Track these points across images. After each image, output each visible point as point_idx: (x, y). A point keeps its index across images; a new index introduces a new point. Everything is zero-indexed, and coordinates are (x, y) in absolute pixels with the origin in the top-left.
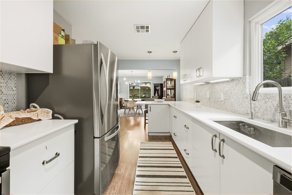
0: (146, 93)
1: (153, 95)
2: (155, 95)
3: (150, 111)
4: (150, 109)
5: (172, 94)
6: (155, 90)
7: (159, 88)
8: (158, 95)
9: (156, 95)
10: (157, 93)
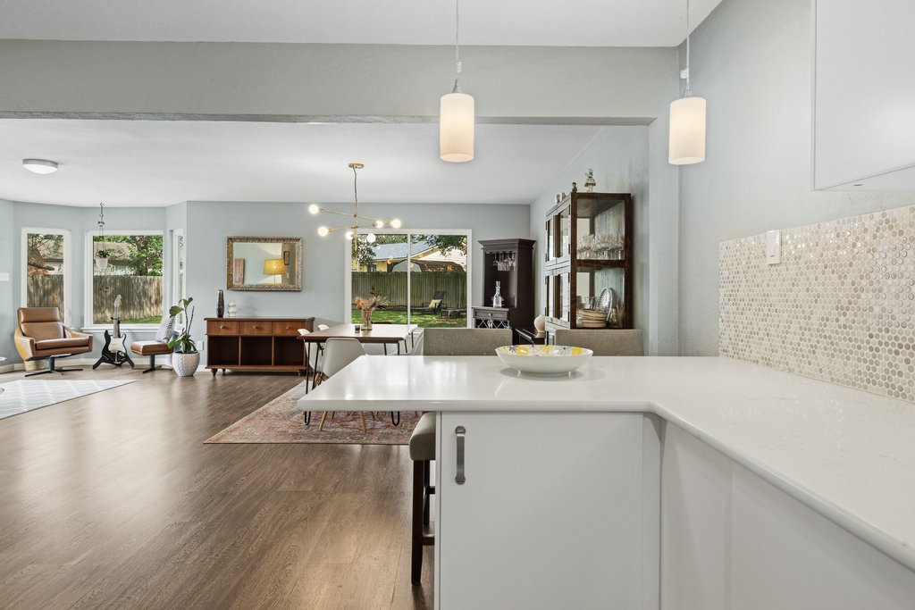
0: (444, 293)
1: (480, 304)
2: (488, 302)
3: (460, 479)
4: (460, 461)
5: (606, 301)
6: (493, 276)
7: (510, 264)
8: (506, 304)
9: (497, 301)
10: (502, 294)
